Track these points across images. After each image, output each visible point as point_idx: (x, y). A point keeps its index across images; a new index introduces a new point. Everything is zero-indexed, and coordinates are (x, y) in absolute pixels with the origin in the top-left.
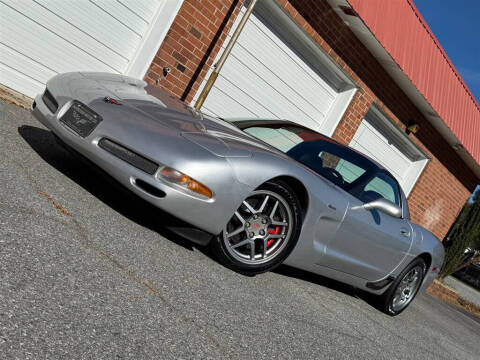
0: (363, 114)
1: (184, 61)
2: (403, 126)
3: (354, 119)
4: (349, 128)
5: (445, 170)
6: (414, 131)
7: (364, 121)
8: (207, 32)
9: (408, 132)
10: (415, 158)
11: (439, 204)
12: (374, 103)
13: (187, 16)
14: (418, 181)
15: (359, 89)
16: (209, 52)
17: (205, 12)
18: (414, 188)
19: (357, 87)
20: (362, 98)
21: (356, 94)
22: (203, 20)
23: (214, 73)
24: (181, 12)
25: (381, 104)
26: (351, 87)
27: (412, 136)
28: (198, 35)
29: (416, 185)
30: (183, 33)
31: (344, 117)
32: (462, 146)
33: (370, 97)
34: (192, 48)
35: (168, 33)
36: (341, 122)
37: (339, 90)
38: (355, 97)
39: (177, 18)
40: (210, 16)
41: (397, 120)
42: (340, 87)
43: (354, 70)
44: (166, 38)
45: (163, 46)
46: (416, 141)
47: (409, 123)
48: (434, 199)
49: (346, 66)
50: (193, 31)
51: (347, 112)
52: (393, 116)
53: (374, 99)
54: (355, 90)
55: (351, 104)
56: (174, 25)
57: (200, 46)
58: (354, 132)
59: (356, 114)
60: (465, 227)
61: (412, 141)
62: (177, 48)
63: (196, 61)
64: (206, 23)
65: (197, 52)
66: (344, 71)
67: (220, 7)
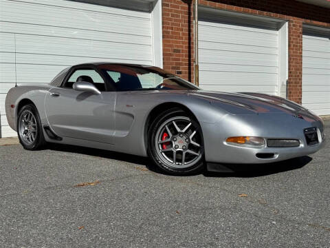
0: (300, 33)
1: (178, 68)
3: (297, 39)
4: (297, 46)
7: (303, 36)
8: (182, 47)
12: (303, 24)
13: (168, 46)
15: (289, 21)
16: (190, 56)
17: (175, 38)
19: (287, 21)
20: (294, 25)
21: (289, 25)
22: (177, 42)
23: (196, 66)
24: (164, 45)
25: (308, 21)
26: (283, 23)
28: (179, 51)
30: (171, 55)
31: (289, 42)
33: (299, 21)
34: (179, 60)
35: (163, 60)
36: (289, 46)
37: (277, 29)
38: (289, 27)
39: (164, 50)
40: (180, 38)
41: (326, 24)
42: (277, 27)
43: (279, 13)
49: (272, 14)
50: (175, 51)
51: (289, 39)
52: (321, 23)
53: (303, 21)
54: (287, 23)
55: (289, 32)
56: (164, 54)
57: (183, 56)
58: (301, 47)
59: (296, 36)
62: (172, 64)
63: (186, 64)
64: (179, 43)
65: (183, 60)
66: (272, 17)
67: (182, 30)
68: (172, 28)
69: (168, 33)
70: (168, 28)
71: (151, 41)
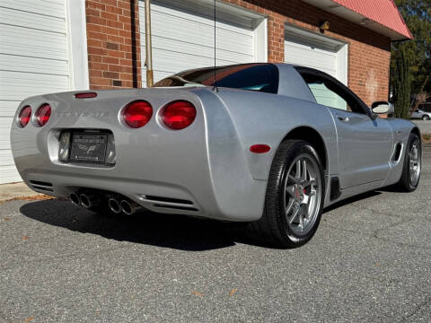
0: (282, 36)
1: (116, 76)
2: (317, 28)
3: (277, 45)
4: (278, 54)
5: (364, 45)
6: (327, 27)
7: (286, 42)
8: (121, 40)
9: (322, 31)
10: (336, 49)
11: (372, 73)
12: (286, 24)
13: (96, 36)
14: (349, 65)
15: (269, 18)
16: (135, 57)
17: (110, 24)
18: (349, 73)
19: (266, 17)
20: (274, 24)
21: (269, 23)
22: (112, 31)
23: (148, 72)
24: (90, 35)
25: (291, 20)
26: (261, 20)
27: (327, 33)
28: (115, 47)
29: (349, 69)
30: (102, 52)
31: (269, 48)
32: (367, 19)
33: (280, 19)
34: (117, 61)
35: (89, 60)
36: (269, 53)
37: (252, 29)
38: (268, 27)
39: (89, 42)
40: (117, 25)
41: (310, 26)
42: (252, 25)
43: (257, 5)
44: (90, 66)
45: (91, 74)
46: (331, 34)
47: (319, 24)
48: (367, 72)
49: (248, 5)
50: (109, 46)
51: (269, 43)
52: (305, 25)
53: (285, 19)
54: (266, 20)
55: (269, 33)
56: (90, 50)
57: (122, 55)
59: (277, 39)
60: (400, 79)
61: (329, 37)
62: (104, 67)
63: (128, 70)
64: (116, 32)
65: (122, 62)
66: (249, 10)
67: (120, 12)
68: (103, 7)
69: (97, 13)
70: (95, 6)
71: (66, 27)
